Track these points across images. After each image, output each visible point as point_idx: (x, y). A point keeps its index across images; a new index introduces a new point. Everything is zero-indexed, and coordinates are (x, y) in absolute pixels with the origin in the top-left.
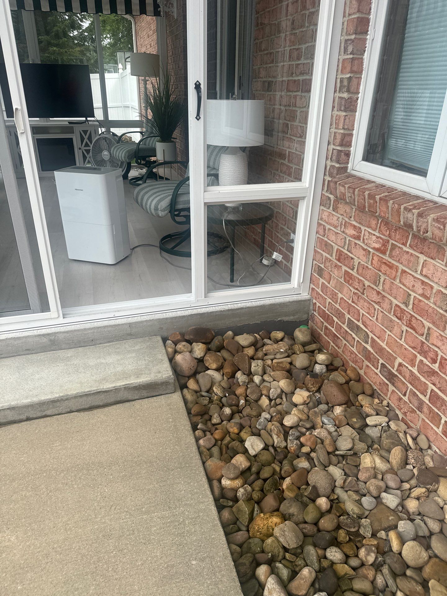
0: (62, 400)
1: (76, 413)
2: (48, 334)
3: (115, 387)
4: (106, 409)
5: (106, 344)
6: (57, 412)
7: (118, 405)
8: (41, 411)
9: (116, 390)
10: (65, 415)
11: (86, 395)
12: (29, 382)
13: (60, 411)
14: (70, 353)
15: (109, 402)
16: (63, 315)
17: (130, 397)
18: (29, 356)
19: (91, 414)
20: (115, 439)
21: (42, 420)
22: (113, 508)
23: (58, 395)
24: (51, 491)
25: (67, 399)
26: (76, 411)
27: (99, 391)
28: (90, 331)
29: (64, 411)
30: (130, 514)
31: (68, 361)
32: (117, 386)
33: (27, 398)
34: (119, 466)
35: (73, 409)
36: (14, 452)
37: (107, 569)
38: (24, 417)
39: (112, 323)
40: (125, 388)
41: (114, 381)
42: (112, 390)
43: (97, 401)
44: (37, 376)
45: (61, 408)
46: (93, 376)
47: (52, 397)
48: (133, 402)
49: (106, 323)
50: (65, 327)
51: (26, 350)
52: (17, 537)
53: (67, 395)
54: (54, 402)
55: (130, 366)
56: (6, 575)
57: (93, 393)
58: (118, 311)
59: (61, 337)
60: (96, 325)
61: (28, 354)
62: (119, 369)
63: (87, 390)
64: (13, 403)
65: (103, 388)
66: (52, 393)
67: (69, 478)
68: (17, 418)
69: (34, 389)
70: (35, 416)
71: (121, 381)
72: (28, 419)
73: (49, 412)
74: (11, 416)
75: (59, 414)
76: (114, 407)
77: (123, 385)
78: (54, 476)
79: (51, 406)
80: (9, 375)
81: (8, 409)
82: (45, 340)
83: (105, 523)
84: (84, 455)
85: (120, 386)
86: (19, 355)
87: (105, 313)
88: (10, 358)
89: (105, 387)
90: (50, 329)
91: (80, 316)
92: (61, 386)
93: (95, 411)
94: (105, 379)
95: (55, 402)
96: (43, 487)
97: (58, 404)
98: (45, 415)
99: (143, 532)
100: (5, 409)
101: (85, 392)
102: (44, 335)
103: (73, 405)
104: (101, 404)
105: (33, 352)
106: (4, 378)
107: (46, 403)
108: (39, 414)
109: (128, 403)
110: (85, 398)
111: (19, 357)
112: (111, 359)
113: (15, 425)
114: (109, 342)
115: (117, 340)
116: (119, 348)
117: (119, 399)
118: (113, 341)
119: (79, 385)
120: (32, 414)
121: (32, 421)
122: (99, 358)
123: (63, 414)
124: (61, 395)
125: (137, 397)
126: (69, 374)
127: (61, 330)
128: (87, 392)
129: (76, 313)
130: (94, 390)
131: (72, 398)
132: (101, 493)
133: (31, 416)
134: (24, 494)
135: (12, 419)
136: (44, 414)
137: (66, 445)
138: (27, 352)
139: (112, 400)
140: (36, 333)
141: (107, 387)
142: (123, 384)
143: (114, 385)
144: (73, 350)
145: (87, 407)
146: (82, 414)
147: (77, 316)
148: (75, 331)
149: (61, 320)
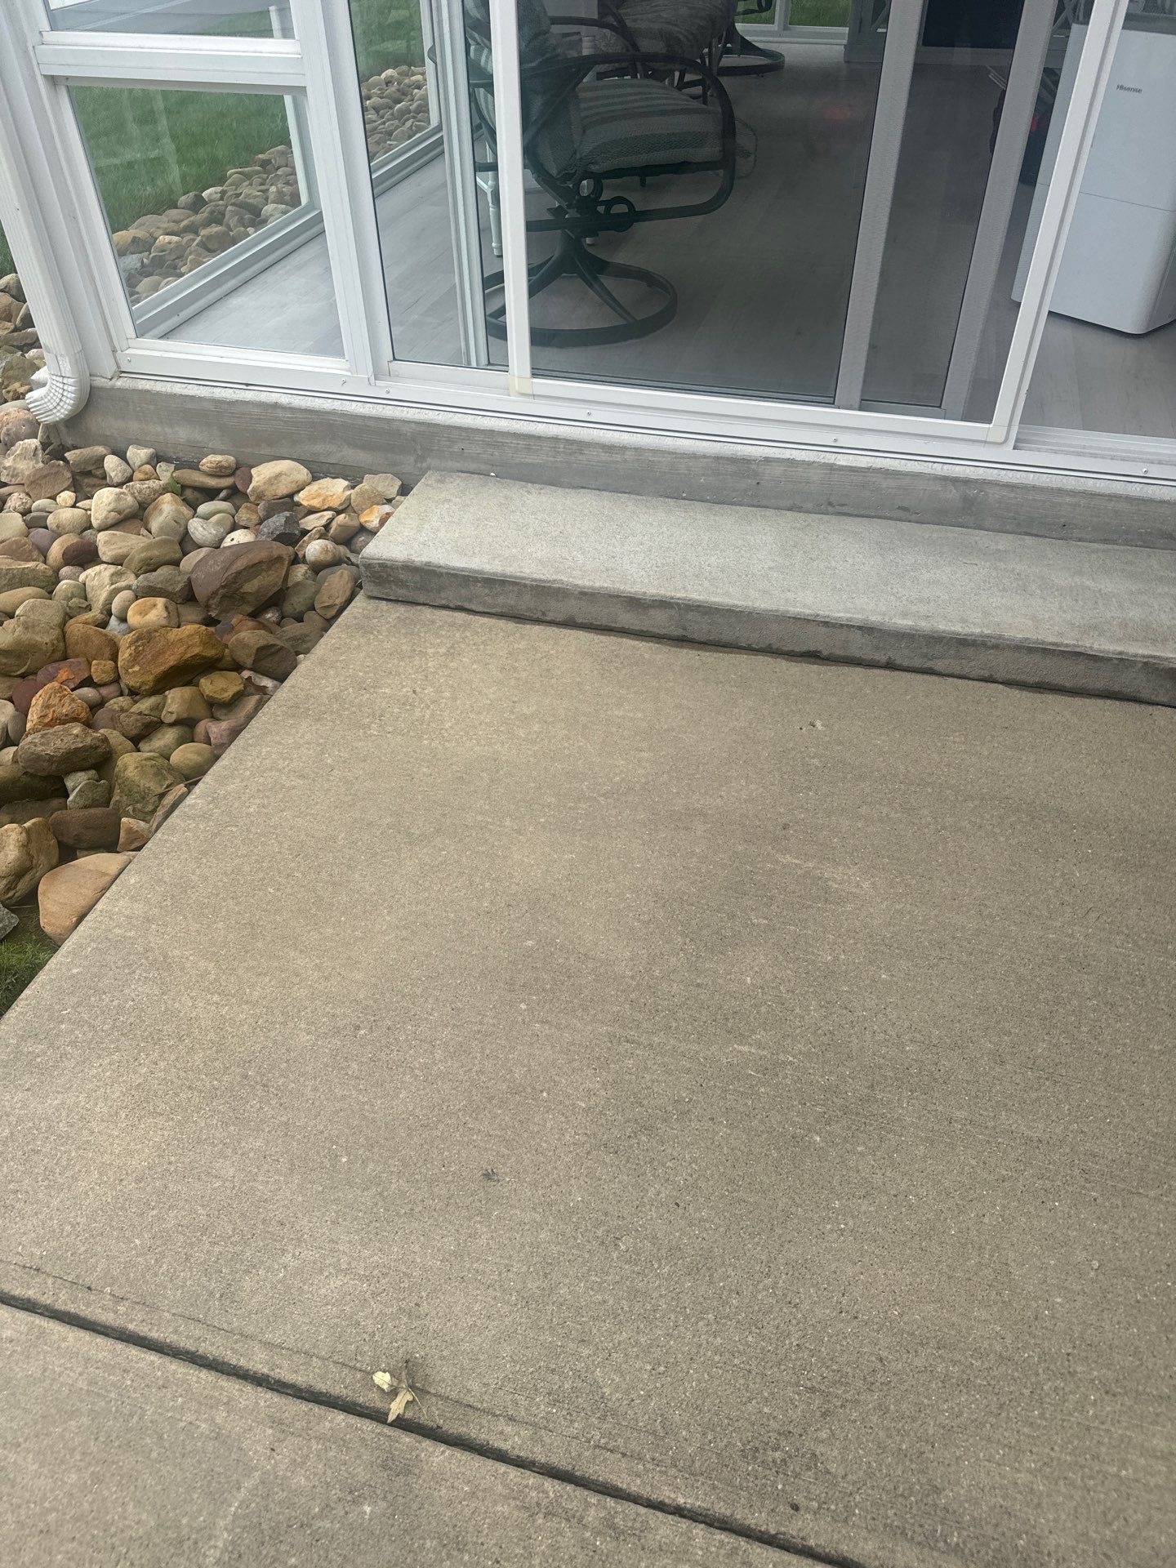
0: (984, 644)
1: (1001, 686)
2: (967, 482)
3: (1121, 653)
4: (1078, 702)
5: (1096, 545)
6: (958, 670)
7: (1109, 702)
8: (925, 656)
9: (1123, 663)
10: (975, 683)
11: (1044, 650)
12: (908, 584)
13: (966, 670)
14: (1004, 542)
15: (1091, 686)
16: (1017, 440)
17: (1145, 694)
18: (905, 526)
19: (1039, 701)
20: (1101, 773)
21: (919, 677)
22: (1093, 915)
23: (977, 631)
24: (944, 828)
25: (996, 647)
26: (1001, 683)
27: (1078, 650)
28: (1068, 499)
29: (973, 674)
30: (1135, 943)
31: (1000, 561)
32: (1127, 654)
33: (905, 615)
34: (1110, 836)
35: (998, 676)
36: (860, 723)
37: (1076, 1024)
38: (882, 658)
39: (1135, 490)
40: (1146, 664)
41: (1120, 640)
42: (1110, 659)
43: (1064, 674)
44: (926, 576)
45: (972, 664)
46: (1065, 612)
47: (964, 632)
48: (1150, 708)
49: (1119, 488)
50: (1010, 474)
51: (899, 508)
52: (874, 885)
53: (1000, 637)
54: (963, 643)
55: (1163, 616)
56: (855, 944)
57: (1064, 652)
58: (1160, 463)
59: (994, 494)
60: (1090, 485)
61: (900, 520)
62: (1135, 613)
63: (1051, 639)
64: (874, 618)
65: (1091, 648)
66: (964, 621)
67: (988, 817)
68: (868, 654)
69: (921, 600)
70: (906, 663)
71: (1140, 643)
72: (890, 666)
73: (939, 665)
74: (858, 646)
75: (960, 677)
76: (1100, 702)
77: (1144, 656)
78: (951, 801)
79: (952, 652)
80: (861, 556)
81: (860, 628)
82: (953, 494)
83: (1072, 936)
84: (1021, 782)
85: (1136, 656)
86: (880, 518)
87: (1123, 459)
88: (860, 519)
89: (1096, 646)
90: (972, 469)
91: (1056, 452)
92: (986, 613)
93: (1050, 698)
94: (1095, 628)
95: (964, 645)
96: (926, 813)
97: (970, 651)
98: (930, 669)
99: (1167, 991)
100: (853, 626)
101: (1043, 643)
102: (955, 481)
103: (1002, 665)
104: (1067, 684)
105: (914, 517)
106: (850, 561)
107: (945, 641)
108: (917, 662)
109: (1137, 706)
110: (1037, 657)
111: (880, 520)
112: (1108, 585)
113: (859, 670)
114: (1105, 541)
115: (1127, 543)
116: (1132, 563)
117: (1117, 688)
118: (1114, 542)
119: (1030, 623)
120: (901, 657)
121: (897, 673)
122: (1080, 573)
123: (969, 679)
124: (987, 631)
125: (1165, 700)
126: (1004, 590)
127: (999, 478)
128: (1050, 644)
129: (1044, 443)
130: (1067, 645)
131: (1009, 647)
132: (1063, 875)
133: (898, 662)
134: (885, 811)
135: (857, 654)
136: (929, 664)
137: (978, 748)
138: (900, 514)
139: (1100, 685)
140: (939, 469)
141: (1102, 647)
142: (1146, 652)
143: (1119, 649)
144: (1011, 537)
145: (1032, 680)
146: (1016, 693)
147: (1047, 451)
148: (1034, 488)
149: (1007, 454)
